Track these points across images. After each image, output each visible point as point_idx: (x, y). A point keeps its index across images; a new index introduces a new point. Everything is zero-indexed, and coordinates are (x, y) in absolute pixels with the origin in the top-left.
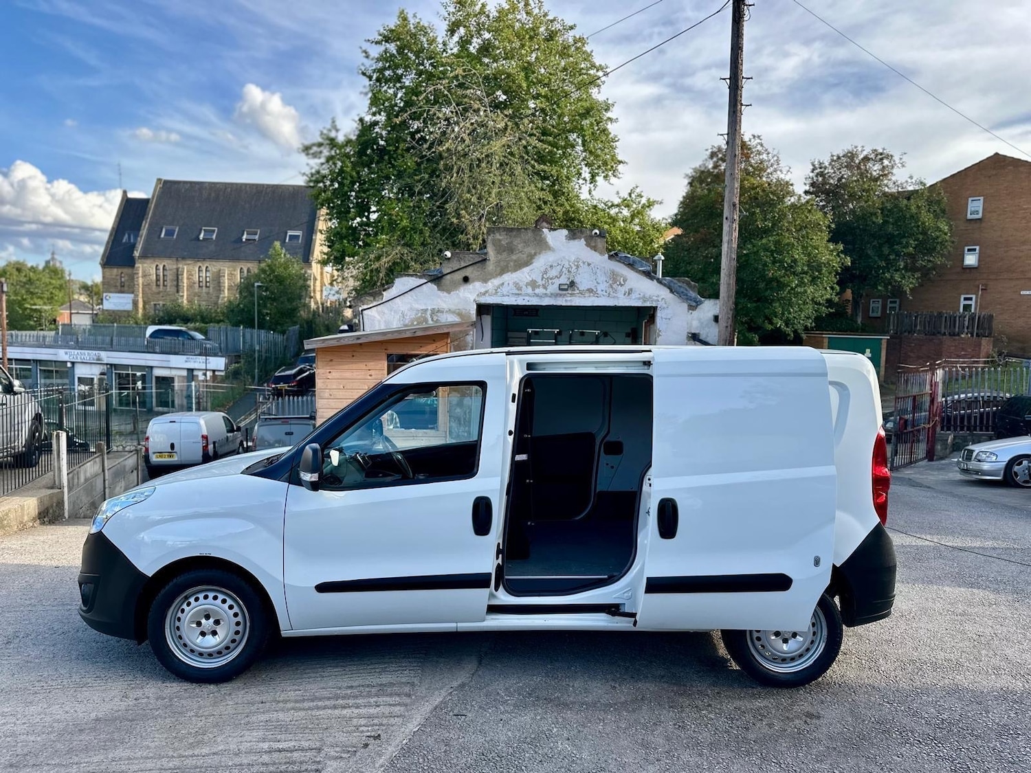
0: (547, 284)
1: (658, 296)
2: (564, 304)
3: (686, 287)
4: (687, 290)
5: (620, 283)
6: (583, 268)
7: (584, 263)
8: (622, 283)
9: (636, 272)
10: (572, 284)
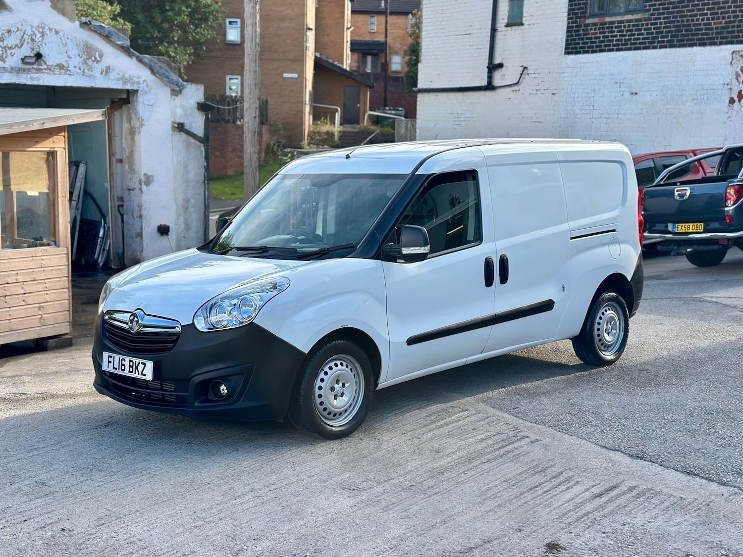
0: (5, 55)
1: (139, 77)
2: (29, 82)
3: (167, 68)
4: (167, 71)
5: (95, 58)
6: (50, 37)
7: (50, 30)
8: (98, 59)
9: (113, 46)
10: (39, 56)
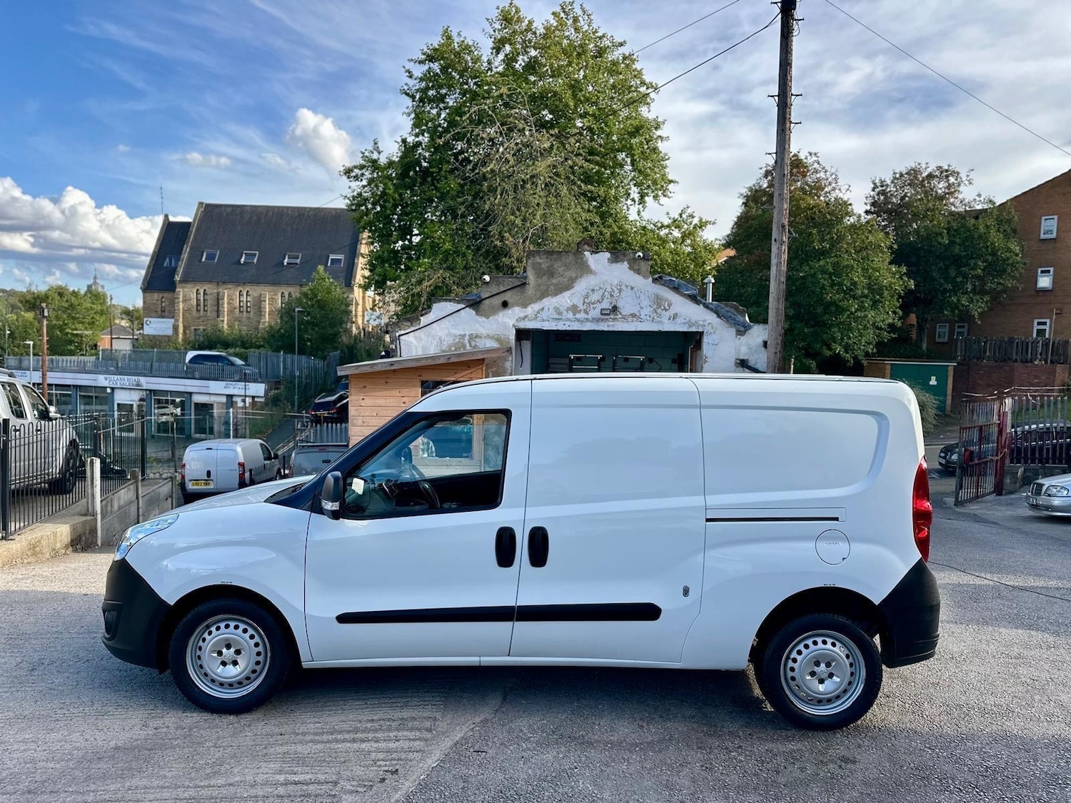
0: (589, 309)
1: (704, 321)
2: (606, 329)
3: (734, 312)
4: (735, 315)
5: (664, 307)
6: (626, 293)
7: (627, 286)
8: (667, 308)
9: (682, 296)
10: (615, 309)
